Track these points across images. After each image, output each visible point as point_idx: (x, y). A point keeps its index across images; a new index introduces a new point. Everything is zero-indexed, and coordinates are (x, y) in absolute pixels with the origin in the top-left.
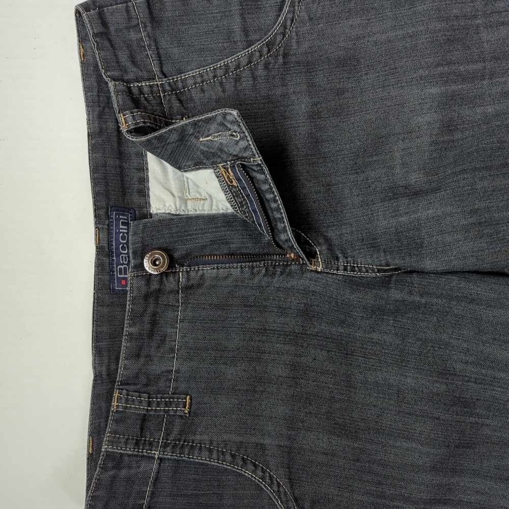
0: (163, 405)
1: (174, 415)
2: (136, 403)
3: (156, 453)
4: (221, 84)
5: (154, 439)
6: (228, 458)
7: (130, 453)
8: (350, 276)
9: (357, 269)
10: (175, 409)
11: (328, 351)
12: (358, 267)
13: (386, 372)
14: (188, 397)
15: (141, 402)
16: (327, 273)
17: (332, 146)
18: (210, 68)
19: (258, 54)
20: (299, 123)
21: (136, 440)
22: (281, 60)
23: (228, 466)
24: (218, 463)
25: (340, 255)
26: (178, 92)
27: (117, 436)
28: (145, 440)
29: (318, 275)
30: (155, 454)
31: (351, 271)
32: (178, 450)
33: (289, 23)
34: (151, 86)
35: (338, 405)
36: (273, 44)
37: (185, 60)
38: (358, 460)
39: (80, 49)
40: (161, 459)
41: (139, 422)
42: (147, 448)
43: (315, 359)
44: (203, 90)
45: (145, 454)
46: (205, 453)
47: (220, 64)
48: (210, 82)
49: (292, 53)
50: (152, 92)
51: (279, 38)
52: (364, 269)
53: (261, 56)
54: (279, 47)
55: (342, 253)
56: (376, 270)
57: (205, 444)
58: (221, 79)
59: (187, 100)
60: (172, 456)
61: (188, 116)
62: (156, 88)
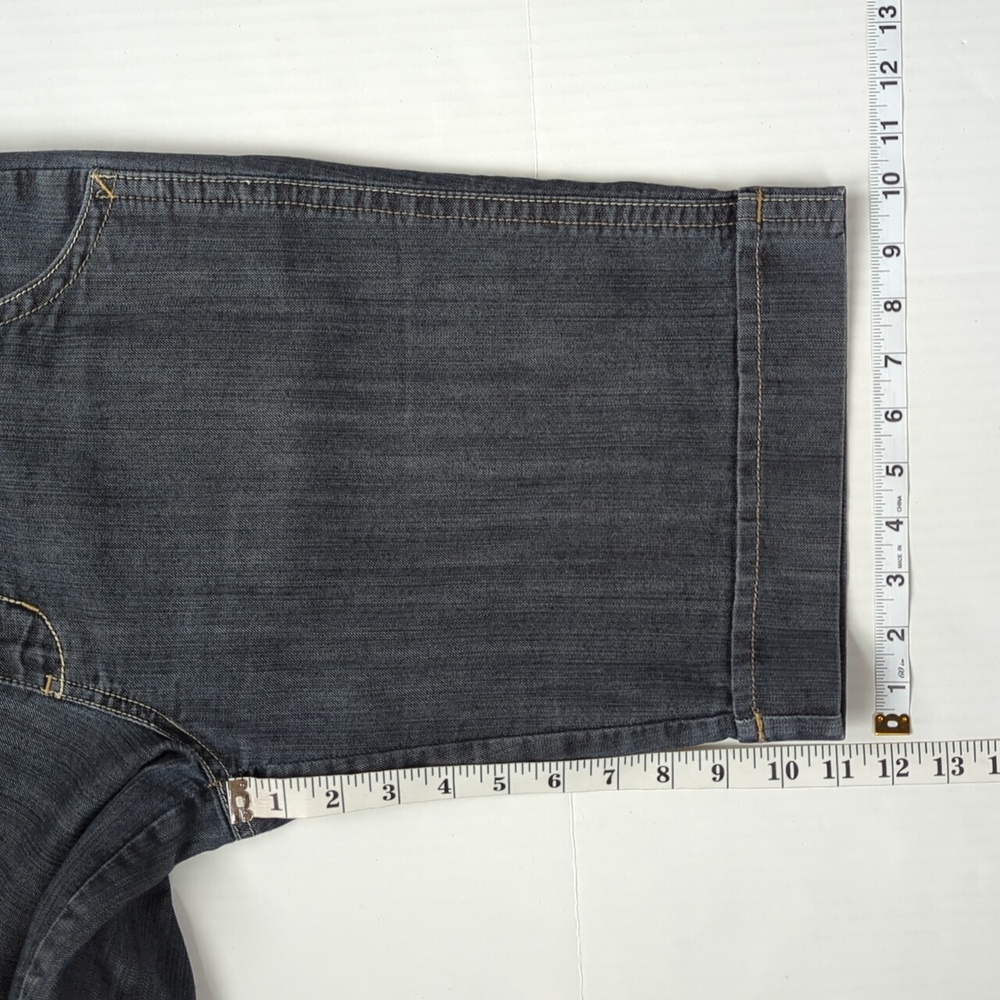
8: (108, 715)
9: (124, 705)
12: (126, 702)
16: (71, 703)
17: (122, 479)
19: (13, 308)
20: (65, 433)
22: (51, 322)
25: (101, 674)
29: (55, 705)
31: (113, 708)
33: (76, 261)
36: (46, 294)
49: (74, 311)
51: (56, 285)
52: (134, 709)
53: (19, 312)
54: (55, 299)
55: (107, 671)
56: (153, 716)
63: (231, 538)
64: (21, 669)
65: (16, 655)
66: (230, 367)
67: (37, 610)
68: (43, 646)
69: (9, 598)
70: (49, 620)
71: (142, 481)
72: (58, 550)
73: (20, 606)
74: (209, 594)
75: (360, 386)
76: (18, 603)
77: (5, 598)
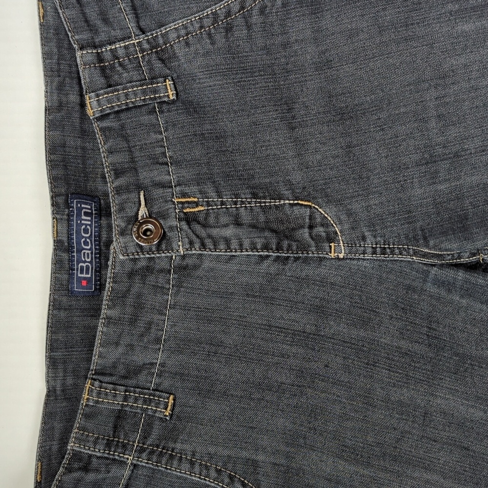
0: (140, 402)
1: (153, 416)
2: (110, 397)
3: (130, 457)
4: (210, 35)
6: (213, 474)
7: (98, 454)
8: (379, 260)
9: (388, 250)
10: (155, 408)
11: (344, 358)
13: (413, 389)
14: (171, 397)
15: (115, 396)
16: (351, 259)
18: (195, 17)
20: (305, 77)
21: (108, 440)
23: (211, 482)
24: (200, 478)
25: (366, 234)
26: (159, 49)
27: (85, 433)
28: (118, 442)
29: (340, 263)
30: (128, 459)
31: (381, 254)
32: (155, 458)
34: (126, 47)
35: (349, 424)
37: (166, 10)
40: (134, 466)
41: (112, 419)
42: (119, 450)
43: (327, 366)
44: (187, 44)
45: (117, 457)
46: (186, 466)
47: (207, 12)
48: (197, 34)
50: (128, 55)
52: (397, 251)
55: (370, 231)
56: (411, 252)
57: (186, 454)
58: (210, 29)
59: (170, 58)
60: (147, 463)
61: (172, 78)
62: (132, 49)
63: (433, 123)
64: (313, 243)
65: (307, 235)
66: (407, 6)
67: (310, 204)
68: (322, 225)
69: (289, 200)
70: (321, 208)
71: (364, 98)
72: (319, 157)
73: (298, 204)
74: (427, 163)
76: (296, 202)
77: (287, 202)
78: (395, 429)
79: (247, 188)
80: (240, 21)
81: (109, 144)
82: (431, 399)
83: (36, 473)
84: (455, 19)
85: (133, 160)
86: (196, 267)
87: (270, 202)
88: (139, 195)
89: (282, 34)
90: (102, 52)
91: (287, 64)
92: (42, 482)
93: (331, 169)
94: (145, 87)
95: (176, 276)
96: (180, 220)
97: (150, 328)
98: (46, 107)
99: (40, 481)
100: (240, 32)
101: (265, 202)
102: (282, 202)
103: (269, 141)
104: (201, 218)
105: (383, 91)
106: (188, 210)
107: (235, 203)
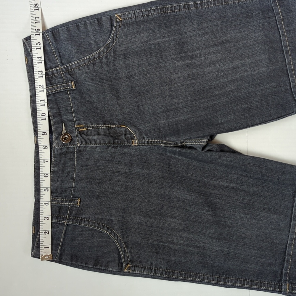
0: (68, 202)
1: (73, 207)
4: (87, 66)
5: (65, 216)
6: (97, 225)
8: (150, 146)
9: (153, 142)
10: (73, 204)
12: (153, 141)
13: (165, 190)
14: (79, 199)
15: (58, 201)
16: (140, 146)
17: (139, 89)
18: (82, 60)
19: (102, 52)
20: (123, 81)
21: (57, 216)
22: (112, 54)
23: (96, 228)
24: (92, 227)
25: (145, 137)
26: (69, 71)
28: (61, 217)
29: (136, 147)
30: (65, 222)
31: (150, 143)
32: (75, 221)
33: (115, 37)
34: (57, 70)
35: (144, 204)
36: (109, 47)
38: (151, 226)
39: (25, 59)
40: (67, 225)
41: (58, 209)
42: (62, 220)
43: (134, 184)
44: (79, 69)
45: (61, 222)
46: (87, 223)
47: (86, 58)
48: (83, 66)
49: (117, 50)
50: (57, 73)
51: (111, 44)
52: (156, 142)
53: (104, 53)
54: (112, 48)
55: (146, 135)
56: (161, 142)
57: (86, 219)
58: (87, 64)
59: (73, 74)
60: (72, 223)
61: (74, 81)
62: (59, 71)
63: (168, 98)
64: (126, 140)
65: (124, 138)
66: (158, 56)
67: (125, 127)
68: (129, 134)
69: (117, 125)
70: (128, 128)
71: (143, 88)
72: (128, 110)
73: (120, 127)
74: (166, 112)
75: (190, 54)
76: (120, 126)
77: (116, 126)
78: (160, 204)
79: (102, 121)
80: (98, 61)
81: (51, 106)
82: (172, 192)
83: (33, 230)
84: (175, 61)
85: (60, 112)
86: (84, 151)
87: (110, 126)
88: (63, 125)
89: (114, 66)
90: (48, 72)
91: (116, 76)
92: (35, 233)
93: (132, 114)
94: (64, 84)
95: (77, 154)
96: (78, 134)
97: (69, 174)
98: (30, 95)
99: (34, 233)
100: (99, 65)
101: (109, 126)
102: (115, 126)
103: (110, 104)
104: (85, 133)
105: (150, 86)
106: (80, 130)
107: (98, 127)
